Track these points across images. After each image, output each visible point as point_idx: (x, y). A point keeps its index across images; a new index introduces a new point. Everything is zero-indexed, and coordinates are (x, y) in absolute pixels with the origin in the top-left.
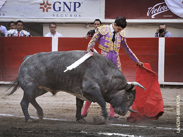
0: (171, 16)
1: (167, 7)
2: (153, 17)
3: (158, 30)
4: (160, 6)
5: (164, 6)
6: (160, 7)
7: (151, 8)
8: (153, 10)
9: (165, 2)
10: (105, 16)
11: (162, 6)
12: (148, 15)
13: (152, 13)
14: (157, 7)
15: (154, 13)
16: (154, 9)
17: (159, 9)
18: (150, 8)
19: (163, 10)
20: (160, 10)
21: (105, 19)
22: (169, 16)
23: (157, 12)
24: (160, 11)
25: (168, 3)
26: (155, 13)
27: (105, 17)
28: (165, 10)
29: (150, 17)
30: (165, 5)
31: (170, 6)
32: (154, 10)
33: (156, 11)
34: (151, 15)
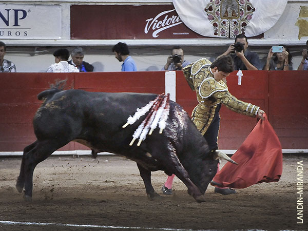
0: (186, 33)
1: (178, 18)
2: (155, 35)
3: (171, 57)
4: (167, 16)
5: (173, 17)
6: (168, 19)
7: (151, 20)
8: (155, 23)
9: (174, 9)
10: (71, 33)
11: (170, 15)
12: (146, 32)
13: (153, 29)
14: (161, 19)
15: (156, 29)
16: (157, 21)
17: (164, 21)
18: (149, 20)
19: (171, 24)
20: (167, 23)
21: (71, 39)
22: (183, 34)
23: (162, 27)
24: (166, 26)
25: (180, 11)
26: (158, 28)
27: (71, 36)
28: (176, 22)
29: (149, 36)
30: (175, 13)
31: (184, 16)
32: (157, 23)
33: (160, 25)
34: (151, 31)
